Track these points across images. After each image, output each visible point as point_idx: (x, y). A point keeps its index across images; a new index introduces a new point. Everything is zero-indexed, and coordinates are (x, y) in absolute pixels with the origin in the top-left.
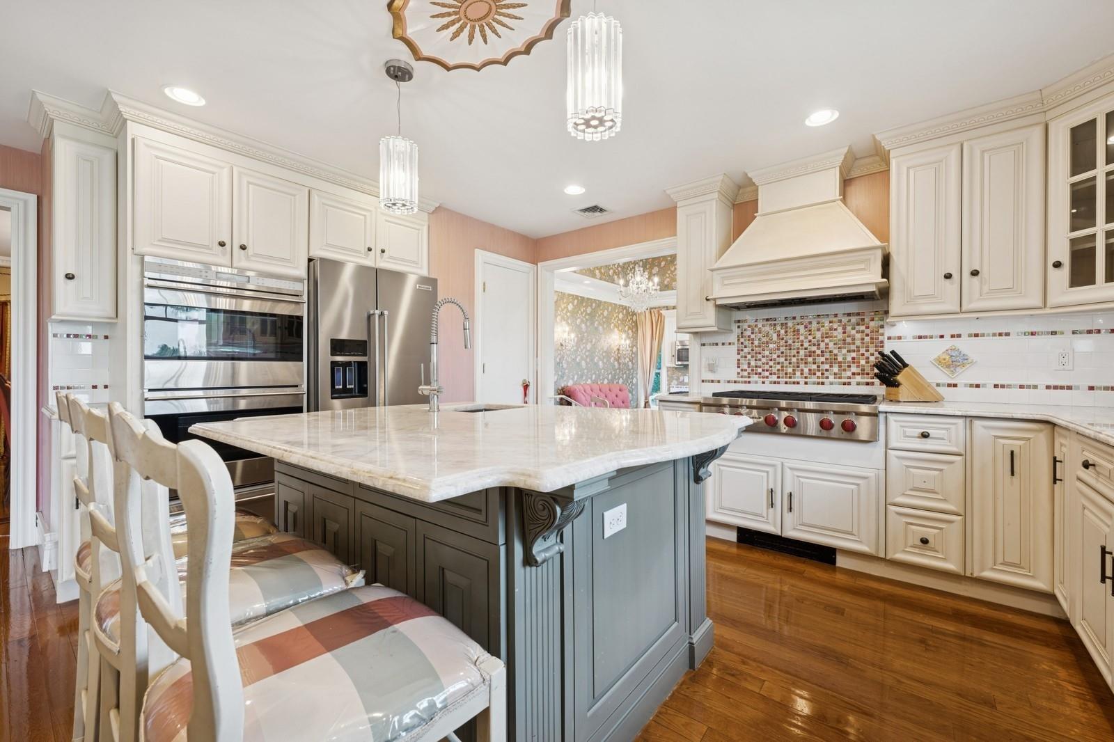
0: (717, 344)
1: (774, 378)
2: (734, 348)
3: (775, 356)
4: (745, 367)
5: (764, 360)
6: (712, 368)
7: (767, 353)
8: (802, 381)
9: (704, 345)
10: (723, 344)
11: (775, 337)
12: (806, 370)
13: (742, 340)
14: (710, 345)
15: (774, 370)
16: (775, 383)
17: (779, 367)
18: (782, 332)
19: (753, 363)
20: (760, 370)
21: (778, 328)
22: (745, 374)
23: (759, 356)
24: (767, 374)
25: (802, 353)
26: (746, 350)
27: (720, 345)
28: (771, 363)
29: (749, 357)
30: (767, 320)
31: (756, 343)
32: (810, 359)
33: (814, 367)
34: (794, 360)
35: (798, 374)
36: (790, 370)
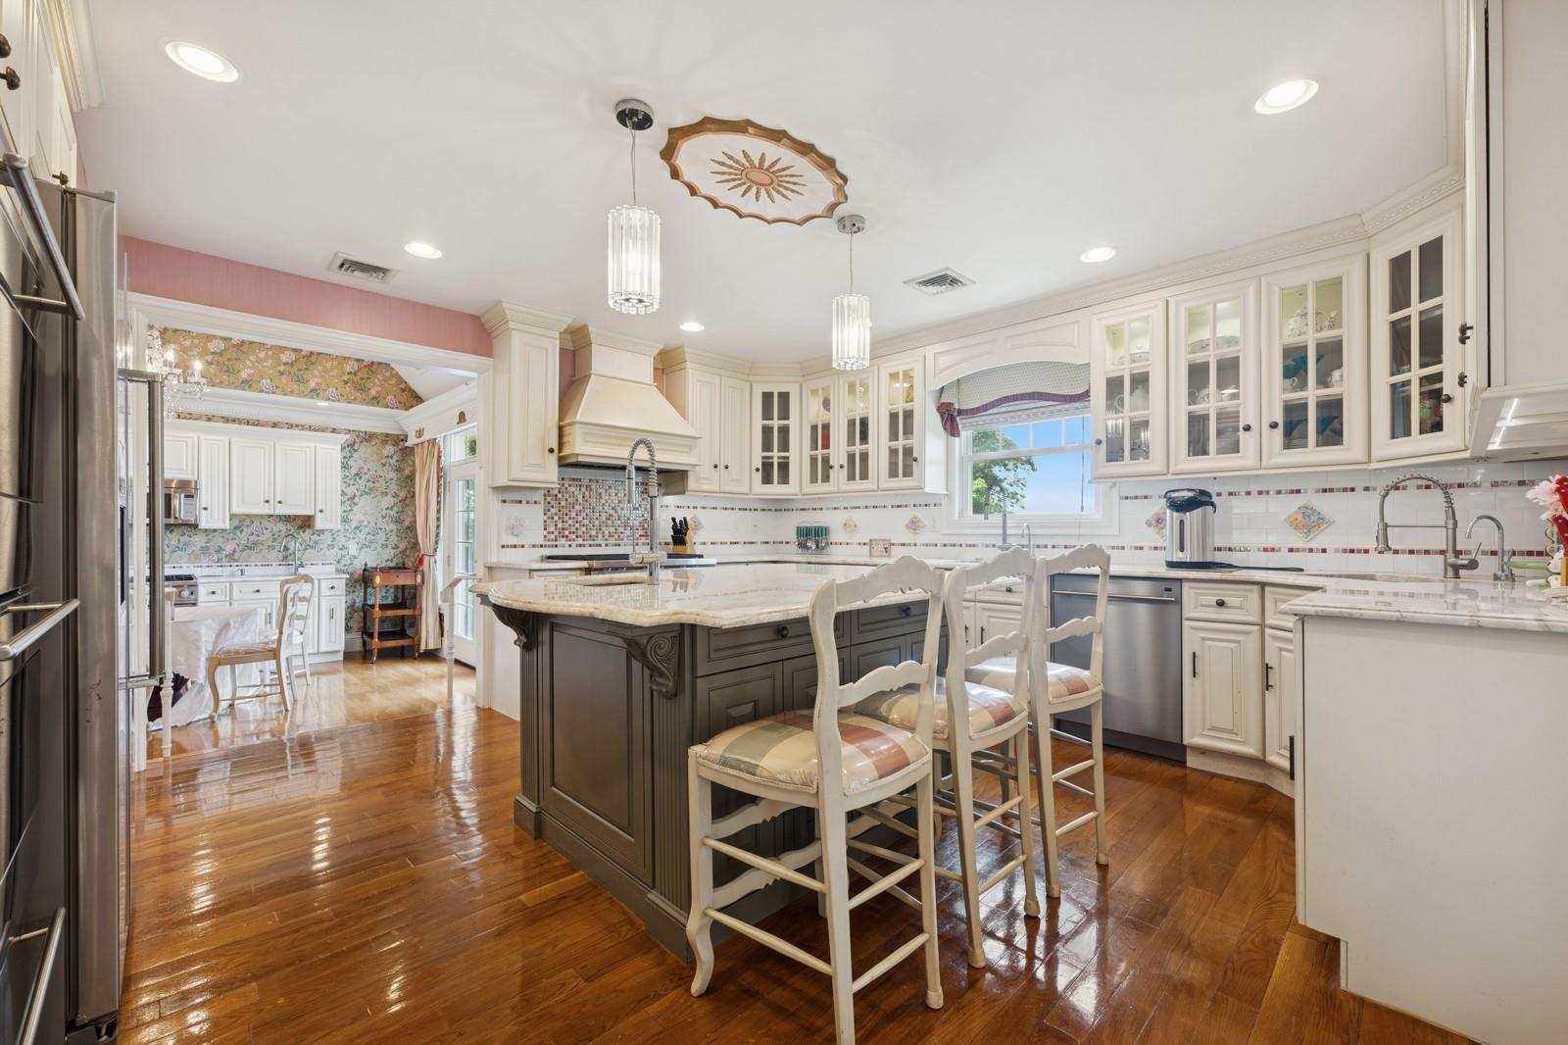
0: (520, 502)
1: (580, 541)
2: (540, 508)
3: (580, 518)
4: (552, 529)
5: (570, 522)
6: (513, 530)
7: (573, 515)
8: (603, 543)
9: (504, 502)
10: (528, 502)
11: (580, 497)
12: (607, 533)
13: (549, 499)
14: (513, 502)
15: (580, 533)
16: (580, 546)
17: (584, 529)
19: (560, 525)
20: (567, 533)
21: (584, 490)
22: (552, 537)
23: (566, 518)
24: (574, 536)
25: (603, 518)
26: (553, 511)
27: (524, 503)
28: (577, 525)
29: (556, 518)
30: (573, 480)
31: (563, 503)
32: (609, 522)
33: (612, 530)
34: (597, 523)
35: (600, 536)
36: (594, 533)
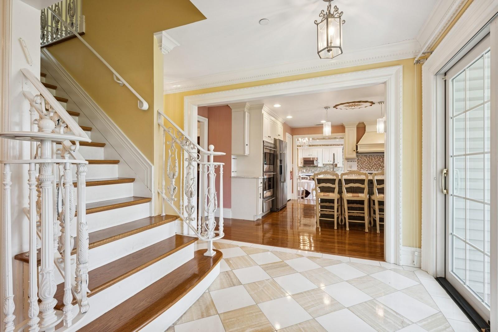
0: (352, 161)
1: (367, 170)
2: (356, 162)
3: (367, 164)
4: (359, 167)
5: (364, 165)
6: (350, 167)
7: (365, 164)
8: (373, 170)
9: (348, 161)
11: (367, 160)
12: (374, 168)
13: (358, 160)
14: (350, 161)
15: (367, 168)
17: (368, 167)
18: (369, 159)
19: (361, 166)
20: (363, 168)
21: (368, 158)
22: (359, 169)
23: (363, 164)
24: (365, 169)
25: (373, 164)
26: (359, 163)
27: (353, 161)
28: (366, 166)
29: (360, 164)
30: (365, 156)
31: (362, 161)
32: (375, 165)
33: (376, 167)
34: (371, 165)
35: (372, 169)
36: (370, 168)
